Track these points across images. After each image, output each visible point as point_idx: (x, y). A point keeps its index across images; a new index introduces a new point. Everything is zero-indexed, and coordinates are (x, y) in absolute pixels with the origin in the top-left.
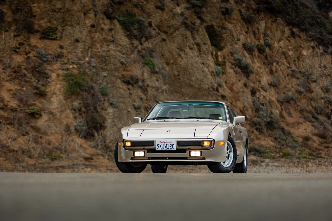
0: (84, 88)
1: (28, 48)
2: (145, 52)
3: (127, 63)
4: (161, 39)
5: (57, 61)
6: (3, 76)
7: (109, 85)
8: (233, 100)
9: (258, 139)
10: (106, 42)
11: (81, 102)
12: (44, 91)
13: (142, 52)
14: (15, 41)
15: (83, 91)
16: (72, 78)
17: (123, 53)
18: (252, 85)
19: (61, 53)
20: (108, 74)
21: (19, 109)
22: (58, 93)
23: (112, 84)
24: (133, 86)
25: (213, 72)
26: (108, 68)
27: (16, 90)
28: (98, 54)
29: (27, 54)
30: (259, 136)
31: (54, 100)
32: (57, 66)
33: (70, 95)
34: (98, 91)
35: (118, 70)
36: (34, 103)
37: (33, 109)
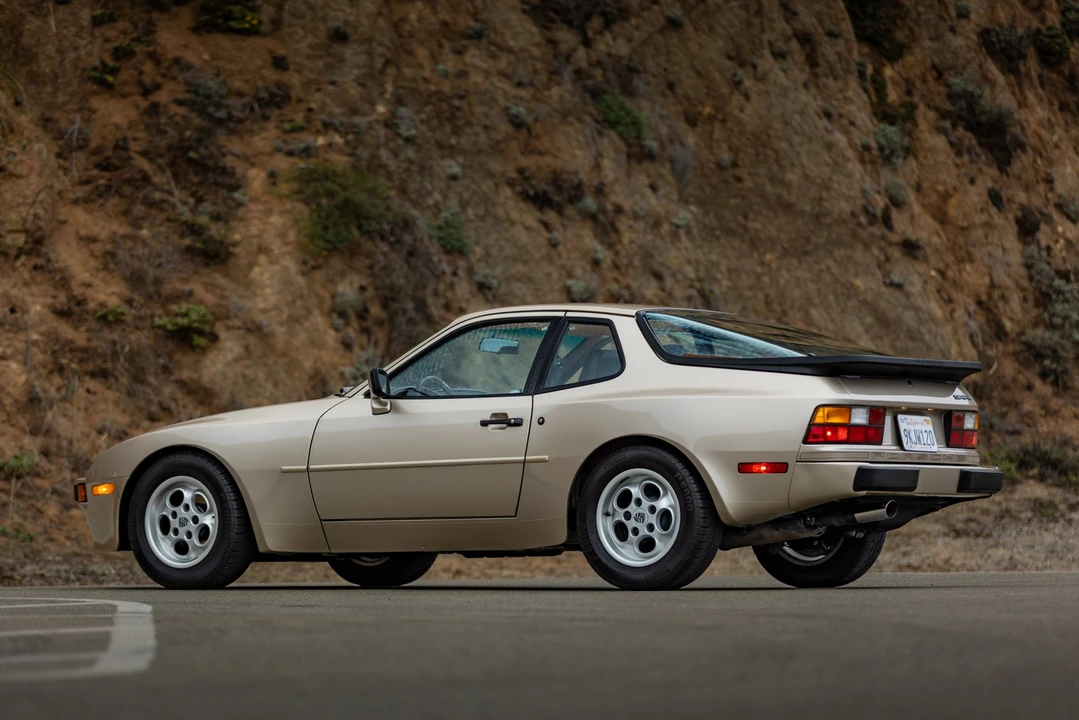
0: (374, 226)
1: (148, 67)
2: (604, 75)
3: (536, 120)
4: (662, 21)
5: (266, 118)
6: (63, 182)
7: (470, 212)
8: (950, 258)
9: (1049, 413)
10: (450, 39)
11: (364, 282)
12: (221, 243)
13: (592, 77)
14: (99, 41)
15: (372, 239)
16: (329, 185)
17: (517, 80)
18: (1021, 197)
19: (279, 88)
20: (463, 166)
21: (130, 315)
22: (277, 247)
23: (482, 206)
24: (560, 213)
25: (866, 148)
26: (465, 142)
27: (113, 239)
28: (423, 87)
29: (146, 92)
30: (1055, 403)
31: (262, 274)
32: (265, 139)
33: (324, 253)
34: (431, 237)
35: (502, 152)
36: (187, 288)
37: (186, 315)
